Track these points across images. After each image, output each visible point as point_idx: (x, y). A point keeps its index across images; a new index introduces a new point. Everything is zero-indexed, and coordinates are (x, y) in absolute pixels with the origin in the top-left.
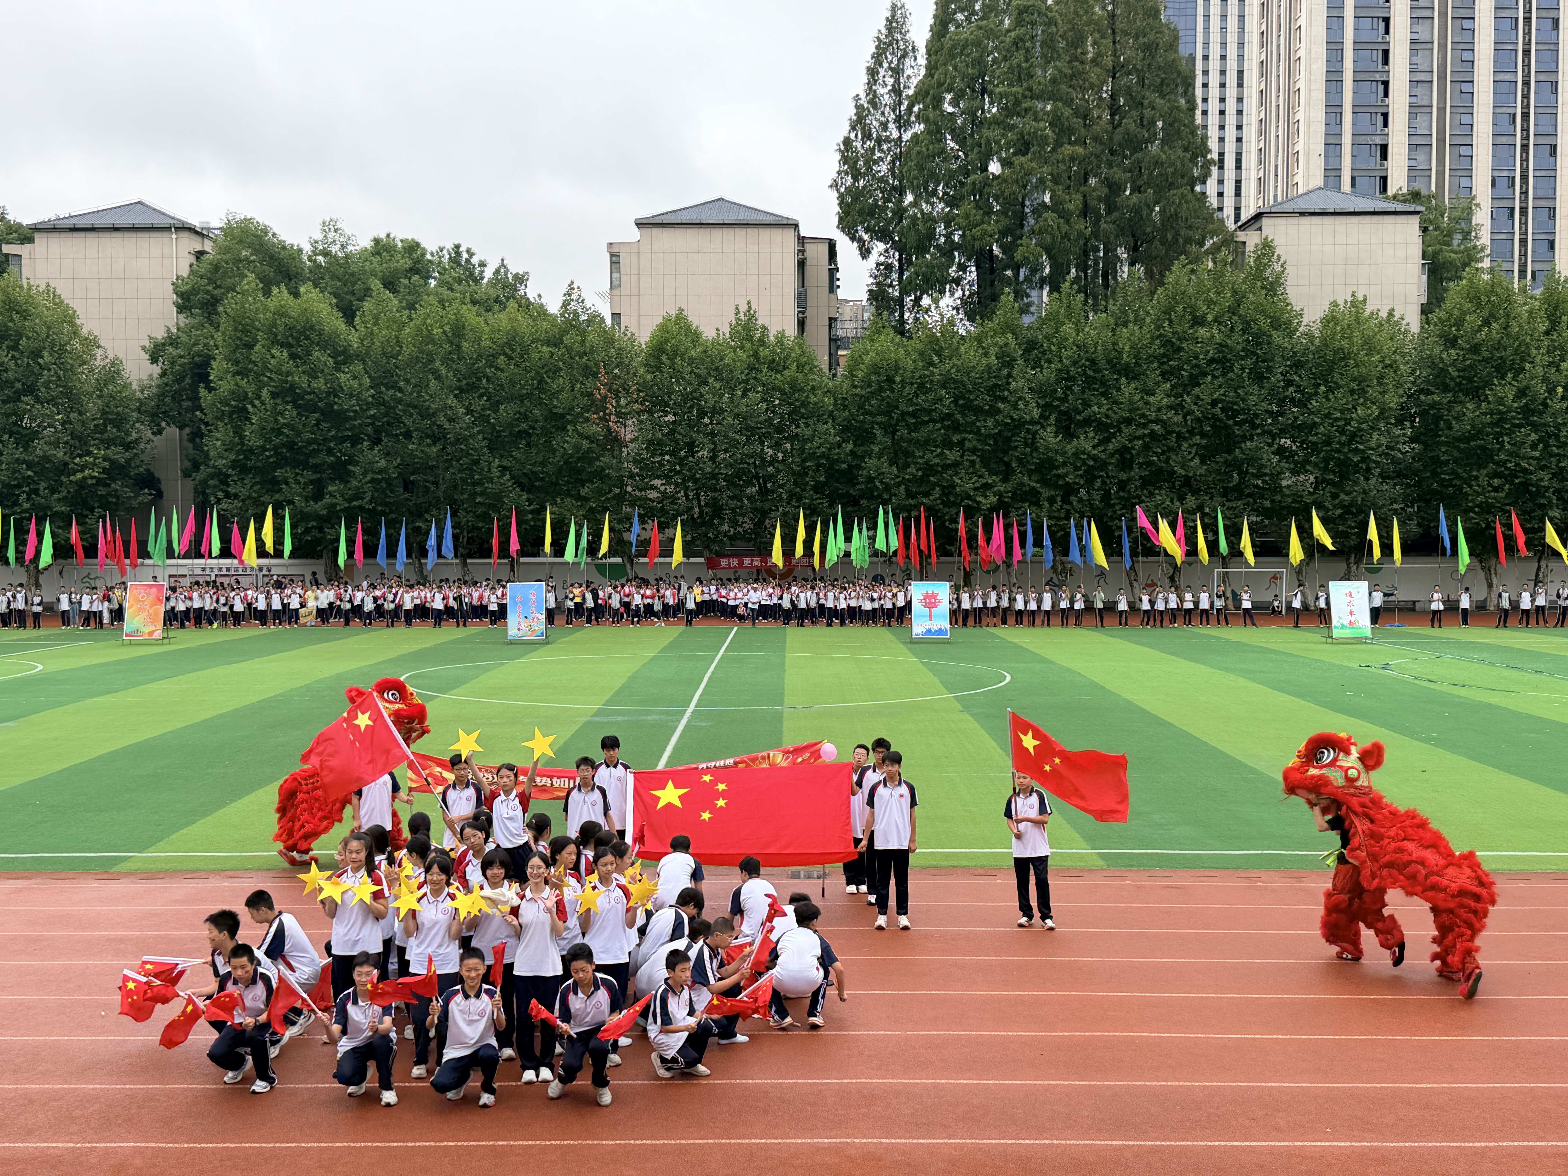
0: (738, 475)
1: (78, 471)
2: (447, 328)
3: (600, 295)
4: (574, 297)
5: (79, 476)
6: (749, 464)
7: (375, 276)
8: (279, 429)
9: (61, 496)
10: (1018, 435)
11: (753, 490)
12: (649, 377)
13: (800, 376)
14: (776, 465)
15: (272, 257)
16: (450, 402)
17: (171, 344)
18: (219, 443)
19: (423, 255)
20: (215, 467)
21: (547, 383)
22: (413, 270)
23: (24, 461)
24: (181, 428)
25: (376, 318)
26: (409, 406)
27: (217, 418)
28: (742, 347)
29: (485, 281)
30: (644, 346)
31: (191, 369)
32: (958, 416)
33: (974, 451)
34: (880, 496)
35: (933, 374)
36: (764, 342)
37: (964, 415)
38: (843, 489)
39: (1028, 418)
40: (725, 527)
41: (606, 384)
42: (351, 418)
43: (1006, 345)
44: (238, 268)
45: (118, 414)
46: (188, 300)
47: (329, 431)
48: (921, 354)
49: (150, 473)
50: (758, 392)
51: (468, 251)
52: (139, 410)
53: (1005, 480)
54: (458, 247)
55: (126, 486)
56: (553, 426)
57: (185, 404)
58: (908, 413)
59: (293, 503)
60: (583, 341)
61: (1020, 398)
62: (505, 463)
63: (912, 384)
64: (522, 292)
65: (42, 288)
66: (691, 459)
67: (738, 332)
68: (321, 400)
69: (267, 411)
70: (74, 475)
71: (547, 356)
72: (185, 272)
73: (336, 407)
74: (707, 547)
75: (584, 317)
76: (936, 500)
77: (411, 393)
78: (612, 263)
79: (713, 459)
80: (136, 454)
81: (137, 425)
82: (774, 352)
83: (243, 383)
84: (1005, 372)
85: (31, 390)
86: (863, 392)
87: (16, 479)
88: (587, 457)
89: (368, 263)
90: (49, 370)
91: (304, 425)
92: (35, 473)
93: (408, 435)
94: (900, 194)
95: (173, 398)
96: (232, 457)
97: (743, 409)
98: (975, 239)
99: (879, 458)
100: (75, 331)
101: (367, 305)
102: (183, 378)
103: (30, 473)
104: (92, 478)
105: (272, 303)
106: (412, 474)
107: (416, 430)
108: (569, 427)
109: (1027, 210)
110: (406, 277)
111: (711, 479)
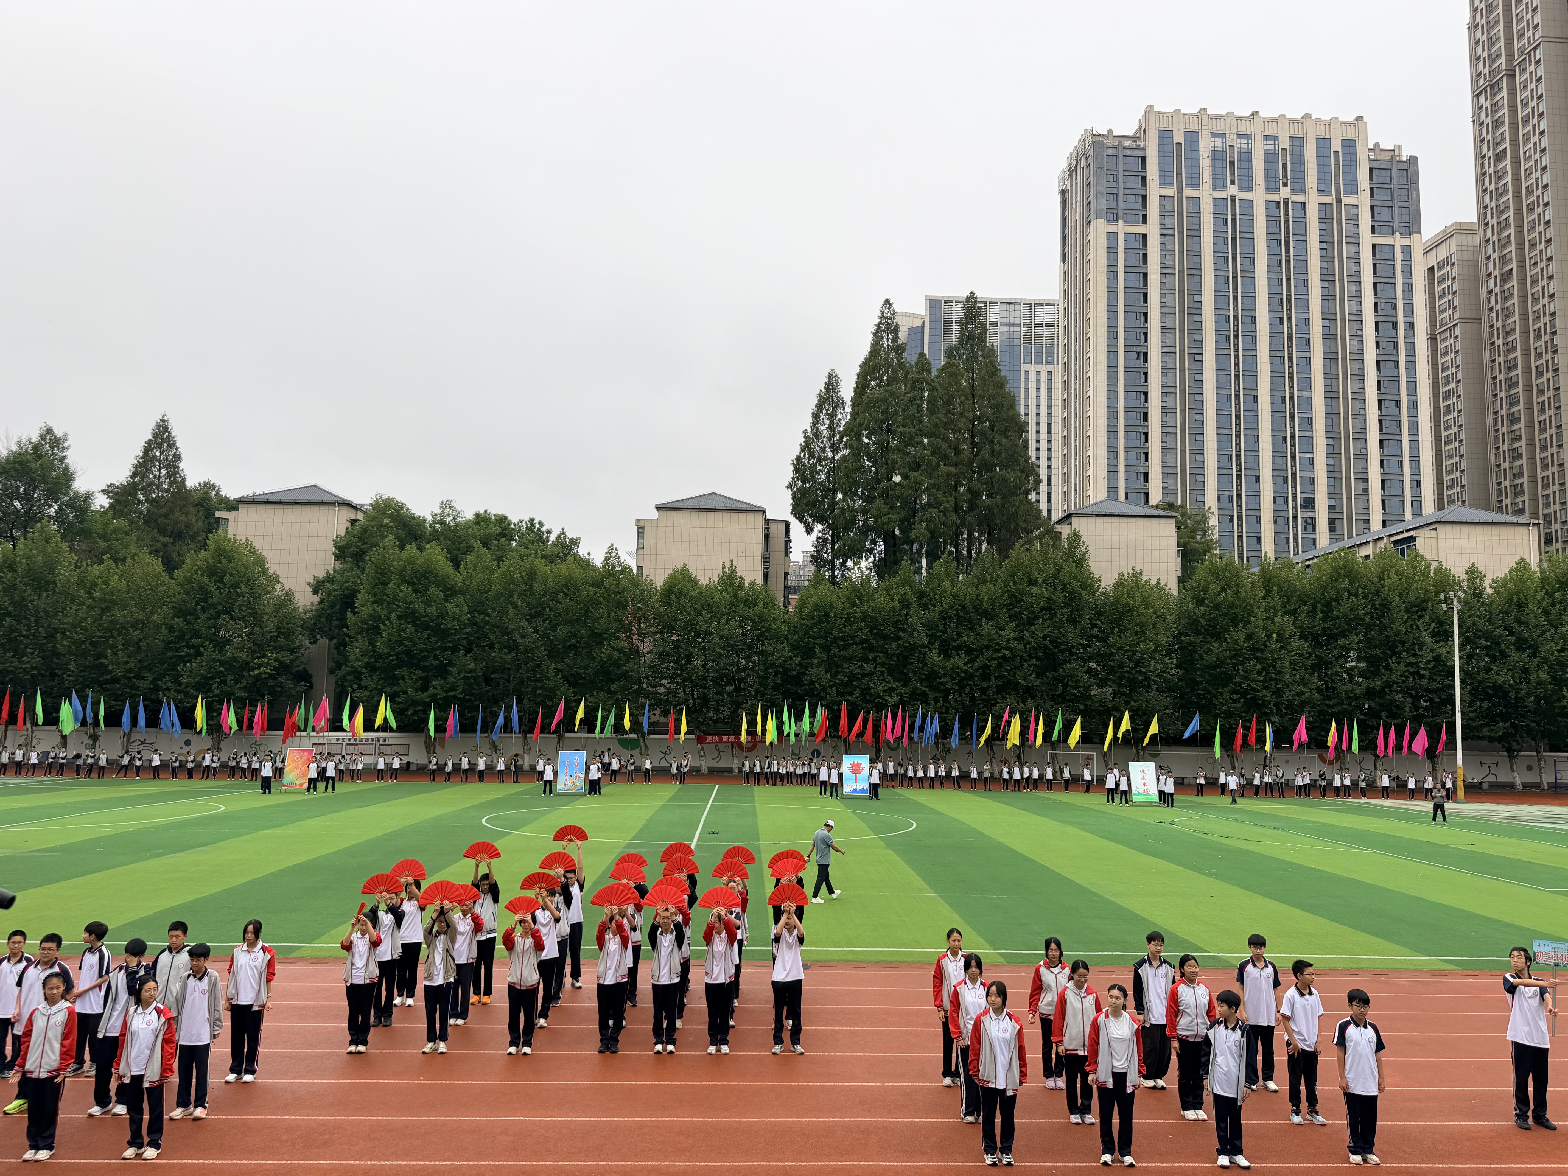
0: (721, 677)
1: (256, 668)
2: (524, 574)
3: (629, 554)
4: (613, 555)
5: (256, 672)
6: (729, 670)
7: (475, 538)
8: (401, 641)
9: (242, 685)
10: (913, 654)
11: (730, 688)
12: (662, 609)
13: (766, 611)
14: (747, 671)
15: (405, 524)
16: (523, 624)
17: (329, 581)
18: (357, 650)
19: (509, 524)
20: (352, 667)
21: (591, 612)
22: (502, 535)
23: (218, 661)
24: (330, 640)
25: (475, 566)
26: (493, 626)
27: (358, 633)
28: (726, 590)
29: (550, 543)
30: (659, 588)
31: (342, 599)
32: (873, 641)
33: (883, 665)
34: (819, 694)
35: (856, 612)
36: (741, 587)
37: (876, 641)
38: (793, 689)
39: (920, 643)
40: (711, 714)
41: (632, 613)
42: (452, 634)
43: (905, 594)
44: (381, 531)
45: (288, 629)
46: (344, 552)
47: (436, 643)
48: (848, 598)
49: (305, 671)
50: (736, 621)
51: (540, 523)
52: (302, 626)
53: (904, 686)
54: (533, 520)
55: (289, 679)
56: (594, 642)
57: (334, 623)
58: (838, 638)
59: (407, 693)
60: (618, 584)
62: (559, 667)
63: (842, 618)
64: (576, 551)
65: (244, 540)
66: (689, 666)
67: (723, 580)
68: (432, 621)
69: (393, 628)
70: (253, 671)
71: (592, 593)
72: (342, 533)
73: (442, 626)
74: (698, 728)
75: (619, 569)
77: (496, 617)
78: (639, 533)
79: (704, 666)
80: (298, 657)
81: (300, 637)
82: (749, 595)
83: (379, 609)
84: (905, 612)
85: (228, 611)
86: (808, 623)
87: (211, 673)
88: (617, 664)
89: (471, 530)
90: (244, 597)
91: (419, 639)
92: (226, 669)
93: (491, 646)
94: (833, 494)
95: (327, 619)
96: (366, 660)
97: (726, 632)
98: (883, 524)
99: (818, 668)
100: (264, 571)
101: (469, 558)
102: (336, 605)
103: (221, 669)
104: (265, 673)
105: (404, 555)
106: (493, 673)
107: (498, 643)
108: (605, 642)
109: (918, 506)
110: (496, 539)
111: (702, 680)
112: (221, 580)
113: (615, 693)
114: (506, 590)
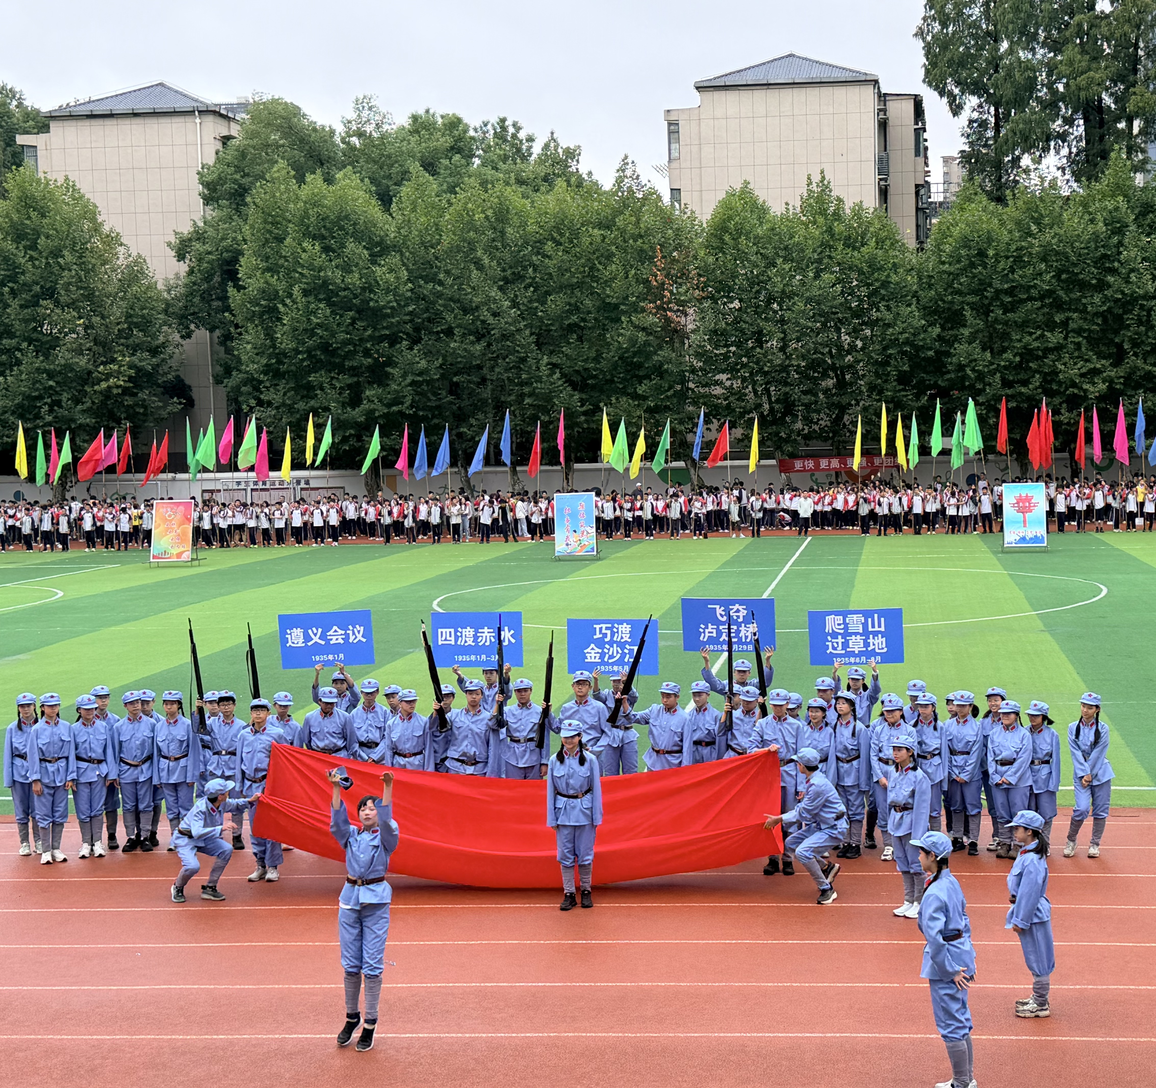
0: (813, 365)
1: (103, 380)
2: (490, 213)
3: (658, 169)
4: (628, 173)
5: (104, 385)
6: (823, 354)
7: (413, 157)
8: (313, 329)
9: (85, 407)
10: (1130, 312)
11: (830, 383)
12: (711, 260)
13: (880, 252)
14: (854, 354)
15: (302, 140)
16: (493, 294)
17: (198, 239)
18: (249, 346)
19: (466, 131)
20: (247, 372)
21: (598, 270)
22: (455, 149)
23: (46, 371)
24: (212, 330)
25: (414, 204)
26: (451, 299)
27: (247, 320)
28: (815, 223)
29: (534, 156)
30: (705, 225)
31: (221, 266)
32: (1061, 293)
33: (1079, 332)
34: (972, 386)
35: (1032, 245)
36: (839, 216)
37: (1068, 291)
38: (930, 379)
39: (1141, 292)
40: (799, 425)
41: (664, 269)
42: (388, 316)
43: (1117, 209)
44: (267, 154)
45: (143, 316)
46: (215, 190)
47: (365, 330)
48: (1018, 223)
49: (179, 380)
50: (832, 273)
51: (514, 125)
52: (166, 311)
53: (1115, 365)
54: (503, 120)
55: (154, 395)
56: (607, 318)
57: (214, 304)
58: (1001, 290)
60: (638, 221)
61: (1132, 270)
62: (555, 359)
63: (1007, 258)
64: (573, 169)
65: (61, 182)
66: (758, 350)
67: (810, 205)
68: (356, 296)
69: (299, 310)
70: (99, 384)
71: (599, 241)
72: (211, 160)
73: (371, 304)
74: (779, 448)
75: (639, 195)
76: (1036, 388)
77: (452, 286)
78: (670, 133)
79: (783, 349)
80: (163, 360)
81: (165, 328)
82: (851, 227)
83: (274, 280)
84: (1115, 239)
85: (50, 293)
86: (952, 269)
87: (37, 390)
88: (644, 351)
89: (405, 143)
90: (70, 270)
91: (339, 325)
92: (57, 383)
93: (449, 332)
94: (996, 41)
95: (203, 298)
96: (264, 361)
97: (816, 292)
98: (1079, 89)
99: (970, 343)
100: (97, 228)
101: (405, 190)
102: (213, 275)
103: (51, 383)
104: (118, 387)
105: (305, 192)
106: (456, 374)
107: (459, 326)
108: (623, 318)
109: (1141, 53)
110: (447, 157)
111: (780, 372)
112: (33, 247)
113: (645, 398)
114: (464, 240)
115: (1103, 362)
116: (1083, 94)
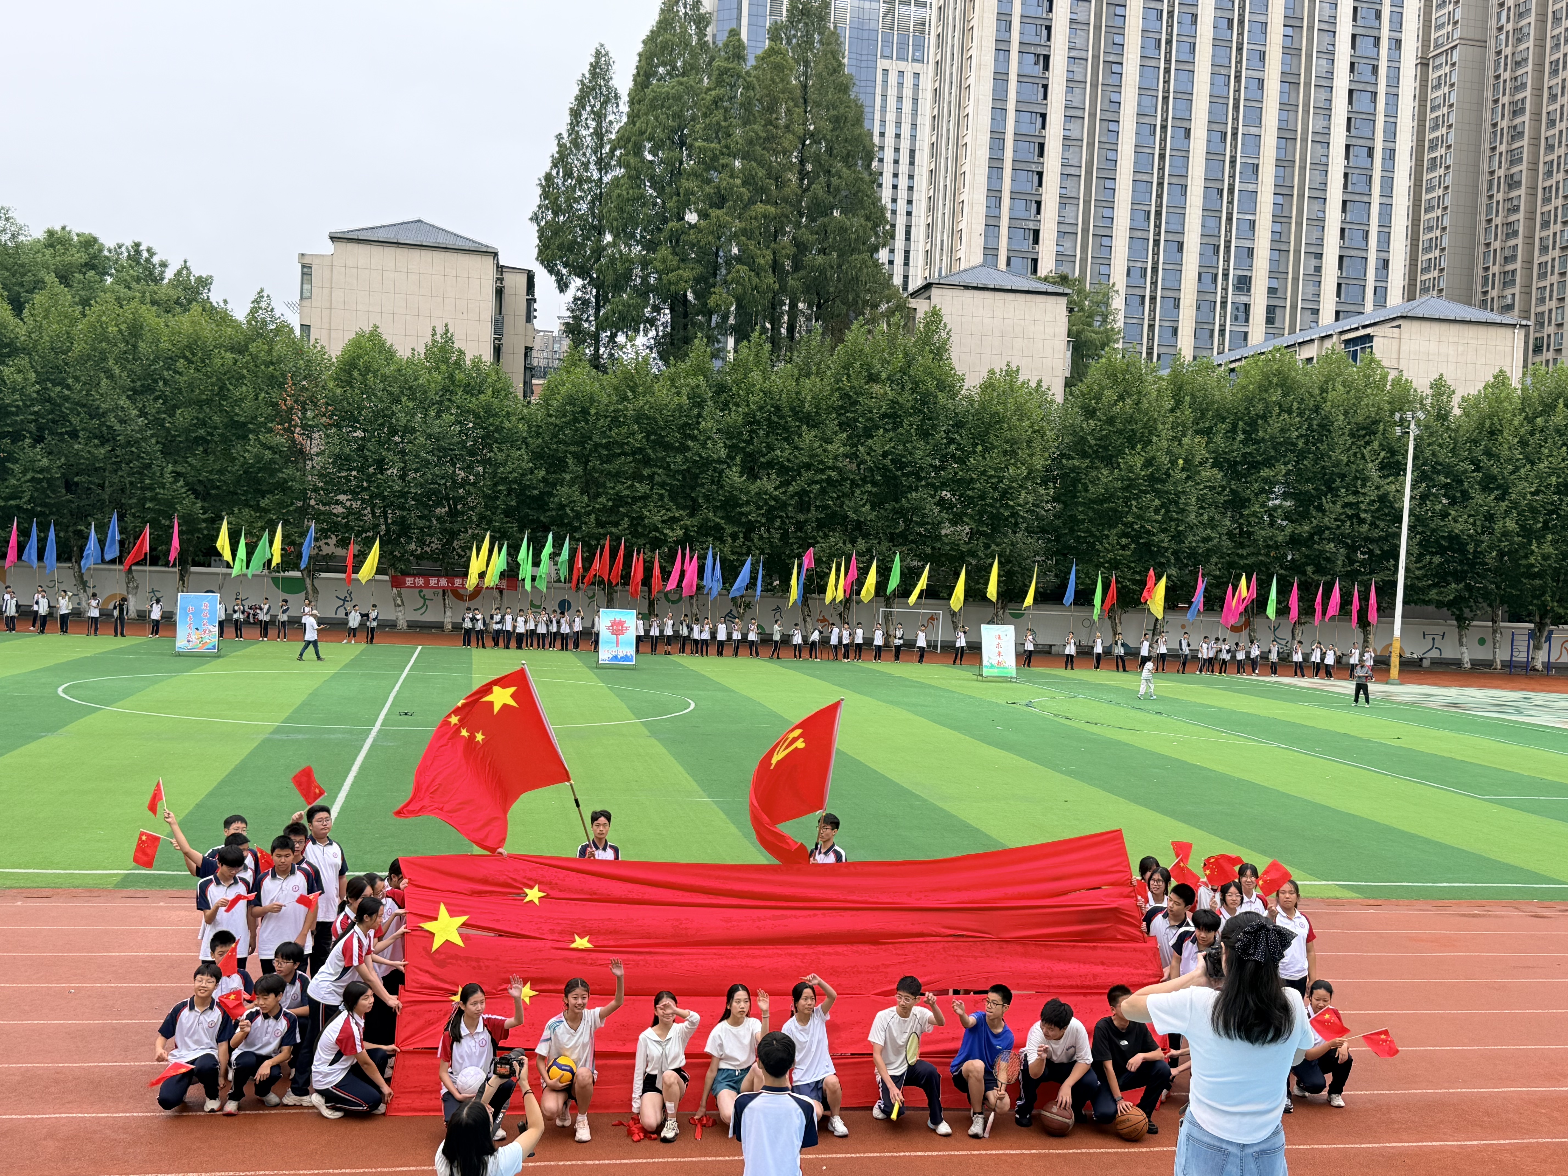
0: (428, 495)
2: (123, 327)
3: (289, 305)
4: (263, 305)
6: (439, 485)
7: (47, 268)
10: (705, 472)
11: (442, 511)
13: (496, 401)
14: (467, 487)
16: (122, 403)
19: (100, 250)
21: (229, 390)
22: (88, 265)
25: (47, 311)
26: (77, 404)
28: (438, 368)
29: (166, 281)
30: (334, 360)
32: (649, 451)
33: (662, 485)
34: (570, 524)
35: (627, 409)
36: (460, 365)
37: (655, 451)
38: (533, 514)
39: (715, 456)
40: (413, 546)
41: (293, 395)
42: (13, 414)
43: (698, 386)
48: (616, 389)
50: (452, 414)
51: (149, 250)
53: (692, 515)
54: (137, 245)
56: (234, 434)
58: (600, 445)
60: (271, 350)
62: (179, 469)
63: (606, 417)
64: (205, 296)
66: (379, 476)
67: (433, 353)
71: (231, 363)
74: (394, 565)
75: (272, 327)
76: (625, 529)
77: (80, 391)
78: (303, 274)
79: (403, 477)
82: (470, 376)
84: (696, 411)
86: (558, 422)
88: (269, 468)
93: (74, 435)
94: (599, 234)
97: (436, 430)
98: (670, 283)
99: (570, 487)
101: (38, 298)
106: (77, 475)
107: (83, 430)
108: (250, 436)
109: (720, 261)
110: (80, 272)
111: (399, 497)
114: (95, 350)
115: (681, 512)
116: (673, 288)
